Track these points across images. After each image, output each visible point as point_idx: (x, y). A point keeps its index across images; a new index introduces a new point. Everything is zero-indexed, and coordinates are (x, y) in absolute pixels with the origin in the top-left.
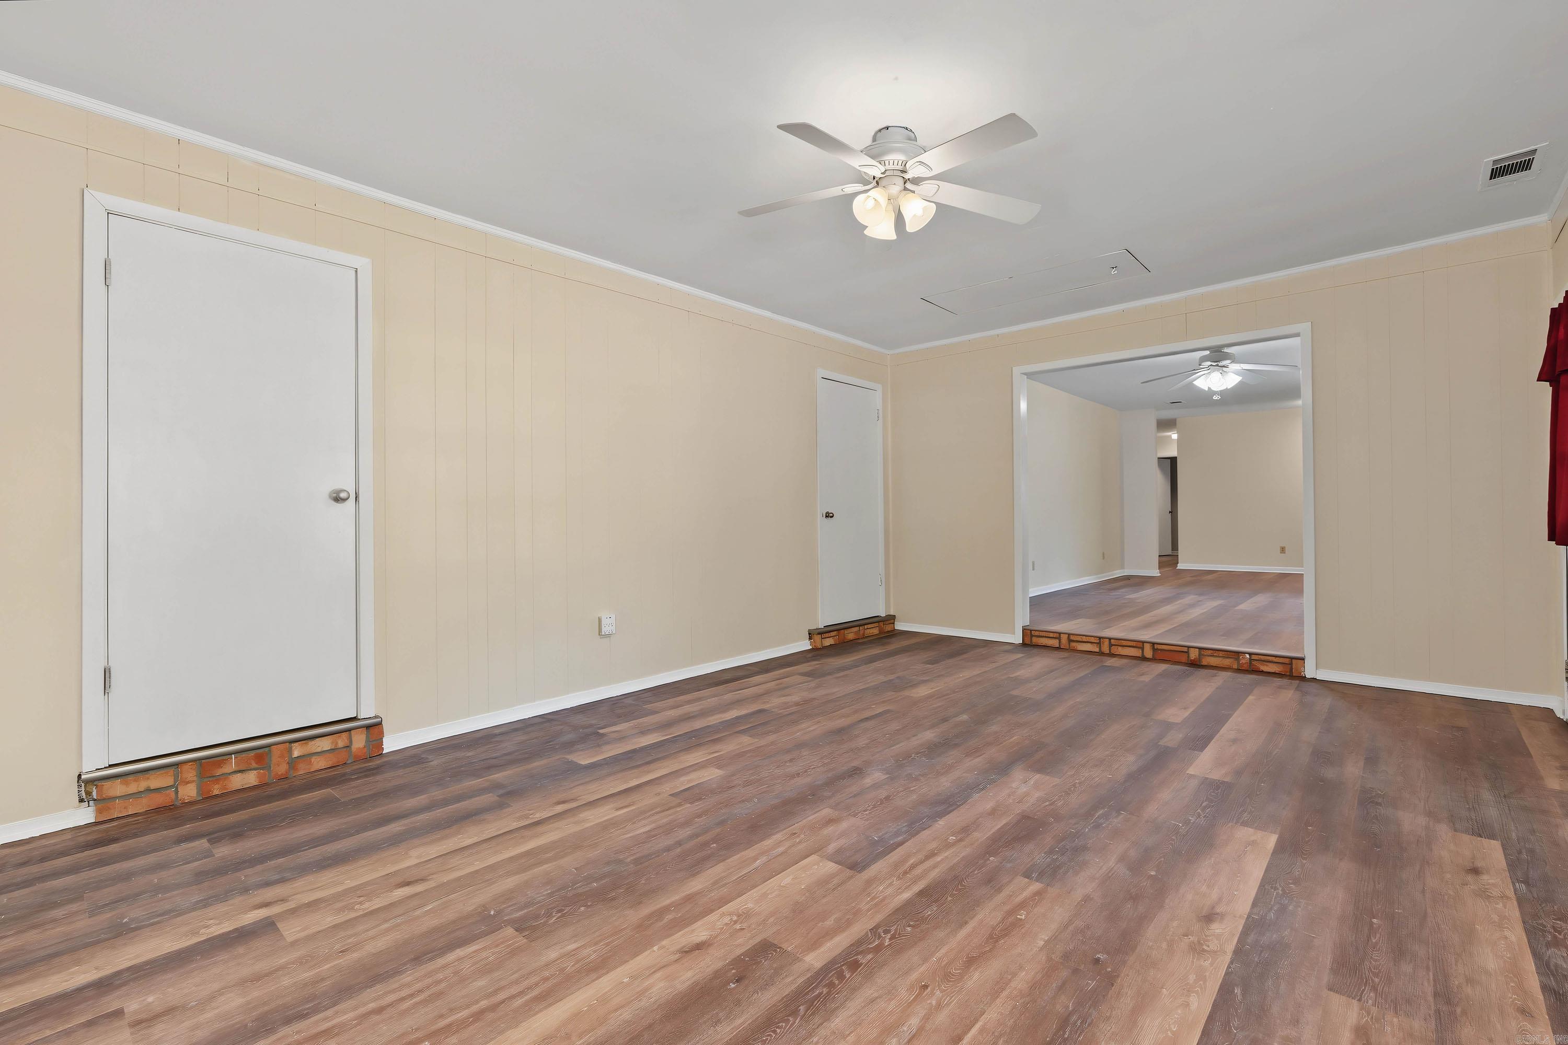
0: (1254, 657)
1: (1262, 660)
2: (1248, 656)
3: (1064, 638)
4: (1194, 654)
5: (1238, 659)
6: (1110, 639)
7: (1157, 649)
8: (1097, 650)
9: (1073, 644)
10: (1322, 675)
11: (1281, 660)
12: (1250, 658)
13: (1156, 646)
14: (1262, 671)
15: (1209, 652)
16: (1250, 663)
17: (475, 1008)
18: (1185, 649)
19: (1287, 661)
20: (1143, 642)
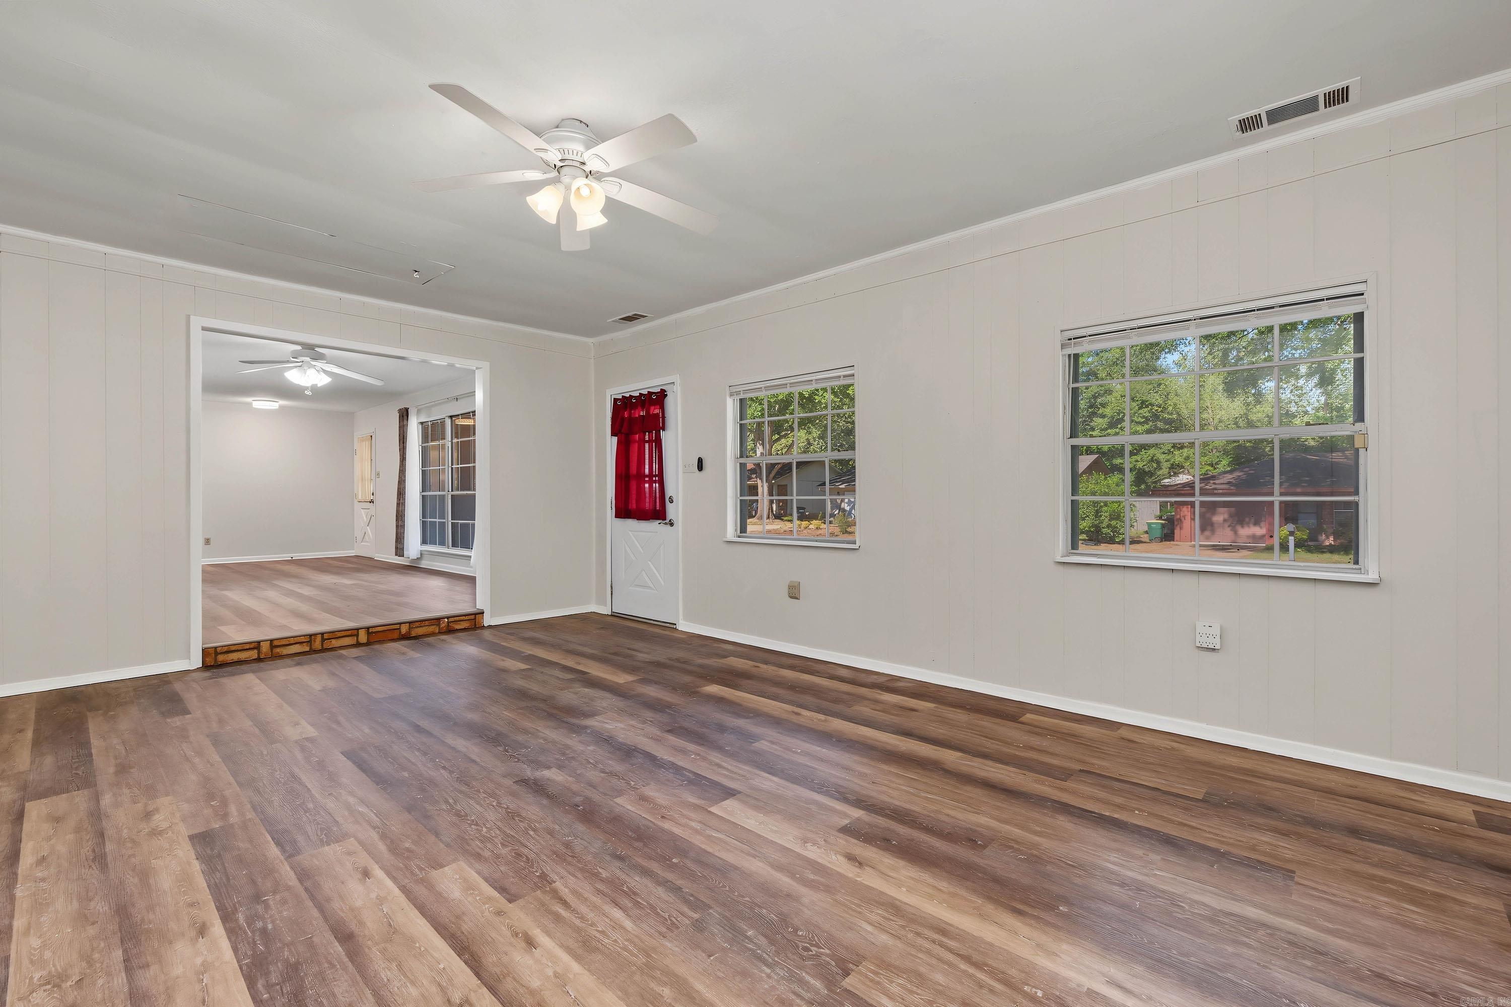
0: (451, 620)
1: (456, 621)
2: (446, 620)
3: (265, 647)
4: (404, 629)
5: (439, 625)
6: (322, 634)
7: (373, 633)
8: (307, 649)
9: (278, 650)
10: (494, 622)
11: (467, 618)
12: (448, 621)
13: (371, 630)
14: (457, 630)
15: (417, 624)
16: (448, 624)
17: (971, 970)
18: (397, 626)
19: (472, 617)
20: (358, 629)
